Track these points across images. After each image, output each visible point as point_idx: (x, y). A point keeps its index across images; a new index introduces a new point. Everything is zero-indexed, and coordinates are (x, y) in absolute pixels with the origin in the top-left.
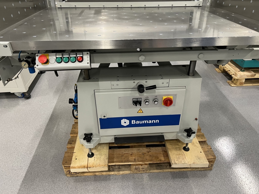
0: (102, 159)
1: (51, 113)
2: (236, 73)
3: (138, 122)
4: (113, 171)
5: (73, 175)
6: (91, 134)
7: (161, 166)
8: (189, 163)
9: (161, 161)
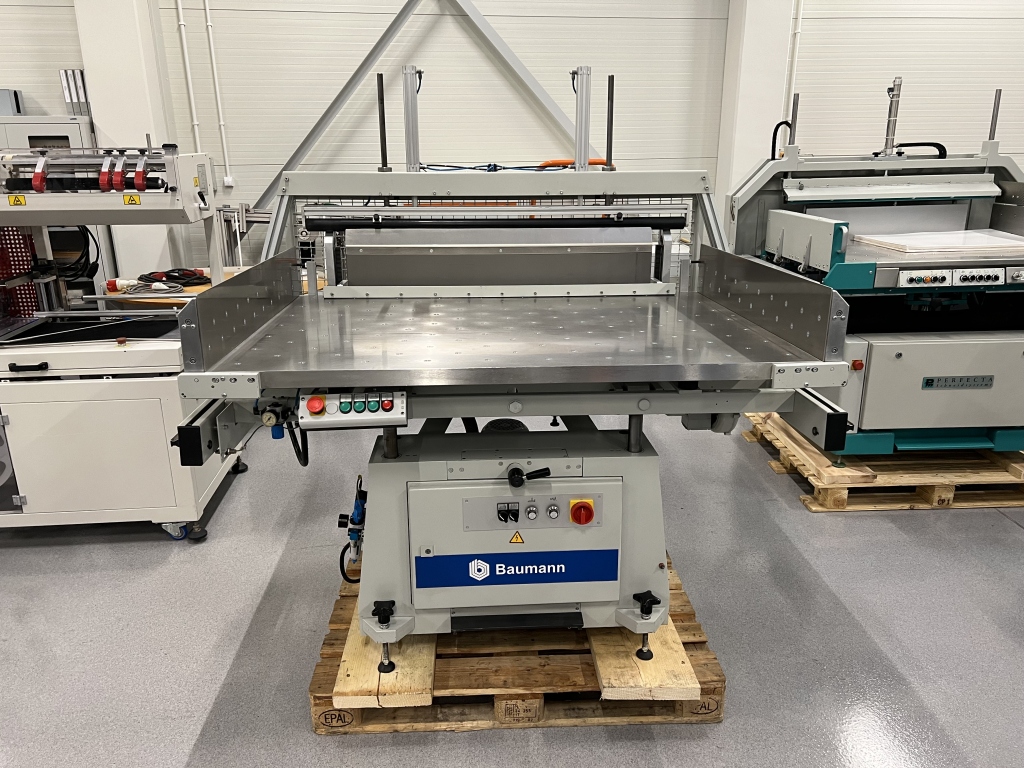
0: (416, 676)
1: (268, 581)
2: (819, 473)
3: (512, 570)
4: (447, 720)
5: (335, 730)
6: (393, 603)
7: (579, 709)
8: (648, 686)
9: (575, 685)
